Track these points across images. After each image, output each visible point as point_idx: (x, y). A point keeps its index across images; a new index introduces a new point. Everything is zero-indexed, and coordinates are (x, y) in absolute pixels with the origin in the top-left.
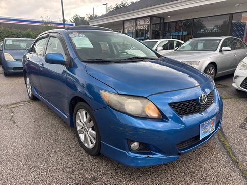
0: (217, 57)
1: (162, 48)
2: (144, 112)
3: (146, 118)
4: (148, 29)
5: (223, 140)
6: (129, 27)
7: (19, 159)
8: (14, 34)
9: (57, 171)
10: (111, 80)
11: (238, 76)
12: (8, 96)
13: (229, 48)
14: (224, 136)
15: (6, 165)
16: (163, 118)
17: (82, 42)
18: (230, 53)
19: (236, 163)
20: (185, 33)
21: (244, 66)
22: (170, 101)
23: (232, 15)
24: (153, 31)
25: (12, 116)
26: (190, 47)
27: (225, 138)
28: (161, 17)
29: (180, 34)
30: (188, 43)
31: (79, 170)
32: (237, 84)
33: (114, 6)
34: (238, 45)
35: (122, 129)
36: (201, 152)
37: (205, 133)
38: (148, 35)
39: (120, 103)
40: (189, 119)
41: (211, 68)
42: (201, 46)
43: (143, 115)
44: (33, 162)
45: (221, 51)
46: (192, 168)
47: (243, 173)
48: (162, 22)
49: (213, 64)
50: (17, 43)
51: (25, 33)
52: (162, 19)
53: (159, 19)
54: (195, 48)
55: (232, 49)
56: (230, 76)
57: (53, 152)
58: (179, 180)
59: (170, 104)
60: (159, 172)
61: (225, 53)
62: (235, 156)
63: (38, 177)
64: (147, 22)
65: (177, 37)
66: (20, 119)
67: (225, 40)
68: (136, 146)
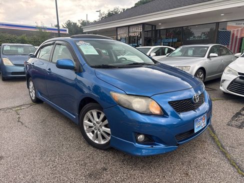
0: (206, 63)
1: (155, 54)
2: (148, 109)
3: (150, 114)
4: (141, 36)
5: (213, 135)
6: (122, 34)
7: (34, 155)
8: (8, 39)
9: (71, 163)
10: (120, 83)
11: (224, 80)
12: (11, 100)
13: (217, 55)
14: (214, 132)
15: (23, 160)
16: (164, 114)
17: (88, 49)
18: (217, 59)
19: (225, 154)
20: (175, 40)
21: (229, 71)
22: (170, 100)
23: (218, 24)
24: (145, 37)
25: (19, 117)
26: (180, 54)
27: (214, 134)
28: (153, 25)
29: (171, 40)
30: (179, 49)
31: (90, 163)
32: (224, 87)
33: (106, 12)
34: (224, 52)
35: (130, 124)
36: (195, 146)
37: (199, 127)
38: (141, 42)
39: (128, 101)
40: (186, 115)
41: (201, 72)
42: (190, 52)
43: (148, 112)
44: (48, 156)
45: (209, 57)
46: (188, 159)
47: (230, 161)
48: (154, 29)
49: (202, 69)
50: (14, 49)
51: (19, 38)
52: (154, 27)
53: (151, 26)
54: (185, 54)
55: (219, 55)
56: (218, 80)
57: (64, 148)
58: (177, 168)
59: (170, 103)
60: (160, 162)
61: (213, 59)
62: (224, 148)
63: (54, 169)
64: (140, 29)
65: (167, 44)
66: (27, 121)
67: (212, 47)
68: (142, 139)
